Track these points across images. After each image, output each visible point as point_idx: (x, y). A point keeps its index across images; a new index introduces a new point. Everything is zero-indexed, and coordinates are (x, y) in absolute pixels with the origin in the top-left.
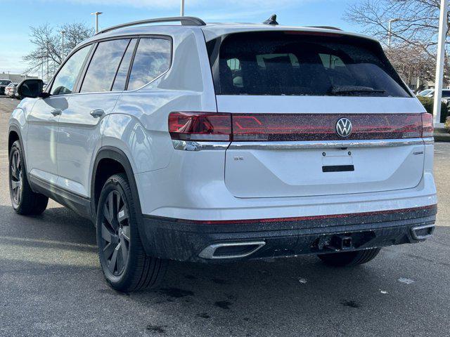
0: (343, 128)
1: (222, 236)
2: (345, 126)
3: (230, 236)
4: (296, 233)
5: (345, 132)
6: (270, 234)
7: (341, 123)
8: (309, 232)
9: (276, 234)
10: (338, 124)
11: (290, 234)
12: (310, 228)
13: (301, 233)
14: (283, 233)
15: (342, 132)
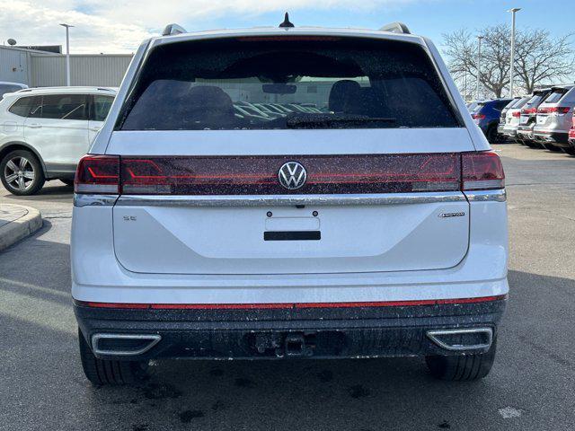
0: (289, 176)
1: (104, 325)
2: (292, 173)
3: (112, 325)
4: (206, 325)
5: (292, 184)
6: (167, 326)
7: (285, 170)
8: (227, 326)
9: (175, 326)
10: (281, 171)
11: (197, 327)
12: (229, 321)
13: (214, 327)
14: (187, 326)
15: (288, 183)
